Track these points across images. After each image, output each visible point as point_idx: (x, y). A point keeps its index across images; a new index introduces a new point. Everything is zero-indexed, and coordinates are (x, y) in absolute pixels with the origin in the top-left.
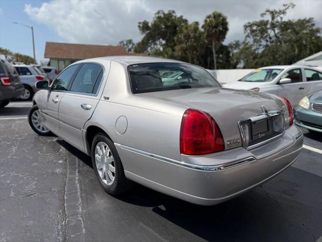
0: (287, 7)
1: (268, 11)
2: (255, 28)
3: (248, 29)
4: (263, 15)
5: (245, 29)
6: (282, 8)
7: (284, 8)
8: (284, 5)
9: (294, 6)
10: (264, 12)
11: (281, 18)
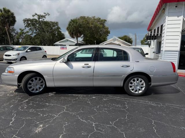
0: (46, 14)
1: (36, 14)
2: (29, 22)
3: (26, 22)
4: (33, 16)
5: (24, 22)
6: (44, 14)
7: (45, 15)
8: (44, 13)
9: (49, 15)
10: (34, 15)
11: (44, 19)
